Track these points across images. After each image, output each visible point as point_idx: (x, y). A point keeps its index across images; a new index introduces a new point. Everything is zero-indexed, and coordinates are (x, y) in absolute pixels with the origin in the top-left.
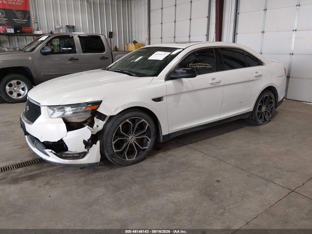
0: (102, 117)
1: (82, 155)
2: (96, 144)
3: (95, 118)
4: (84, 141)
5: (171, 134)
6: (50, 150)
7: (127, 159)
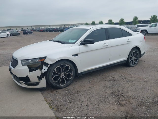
0: (46, 64)
1: (37, 84)
2: (44, 78)
3: (43, 65)
4: (38, 77)
5: (83, 72)
6: (22, 82)
7: (61, 85)
